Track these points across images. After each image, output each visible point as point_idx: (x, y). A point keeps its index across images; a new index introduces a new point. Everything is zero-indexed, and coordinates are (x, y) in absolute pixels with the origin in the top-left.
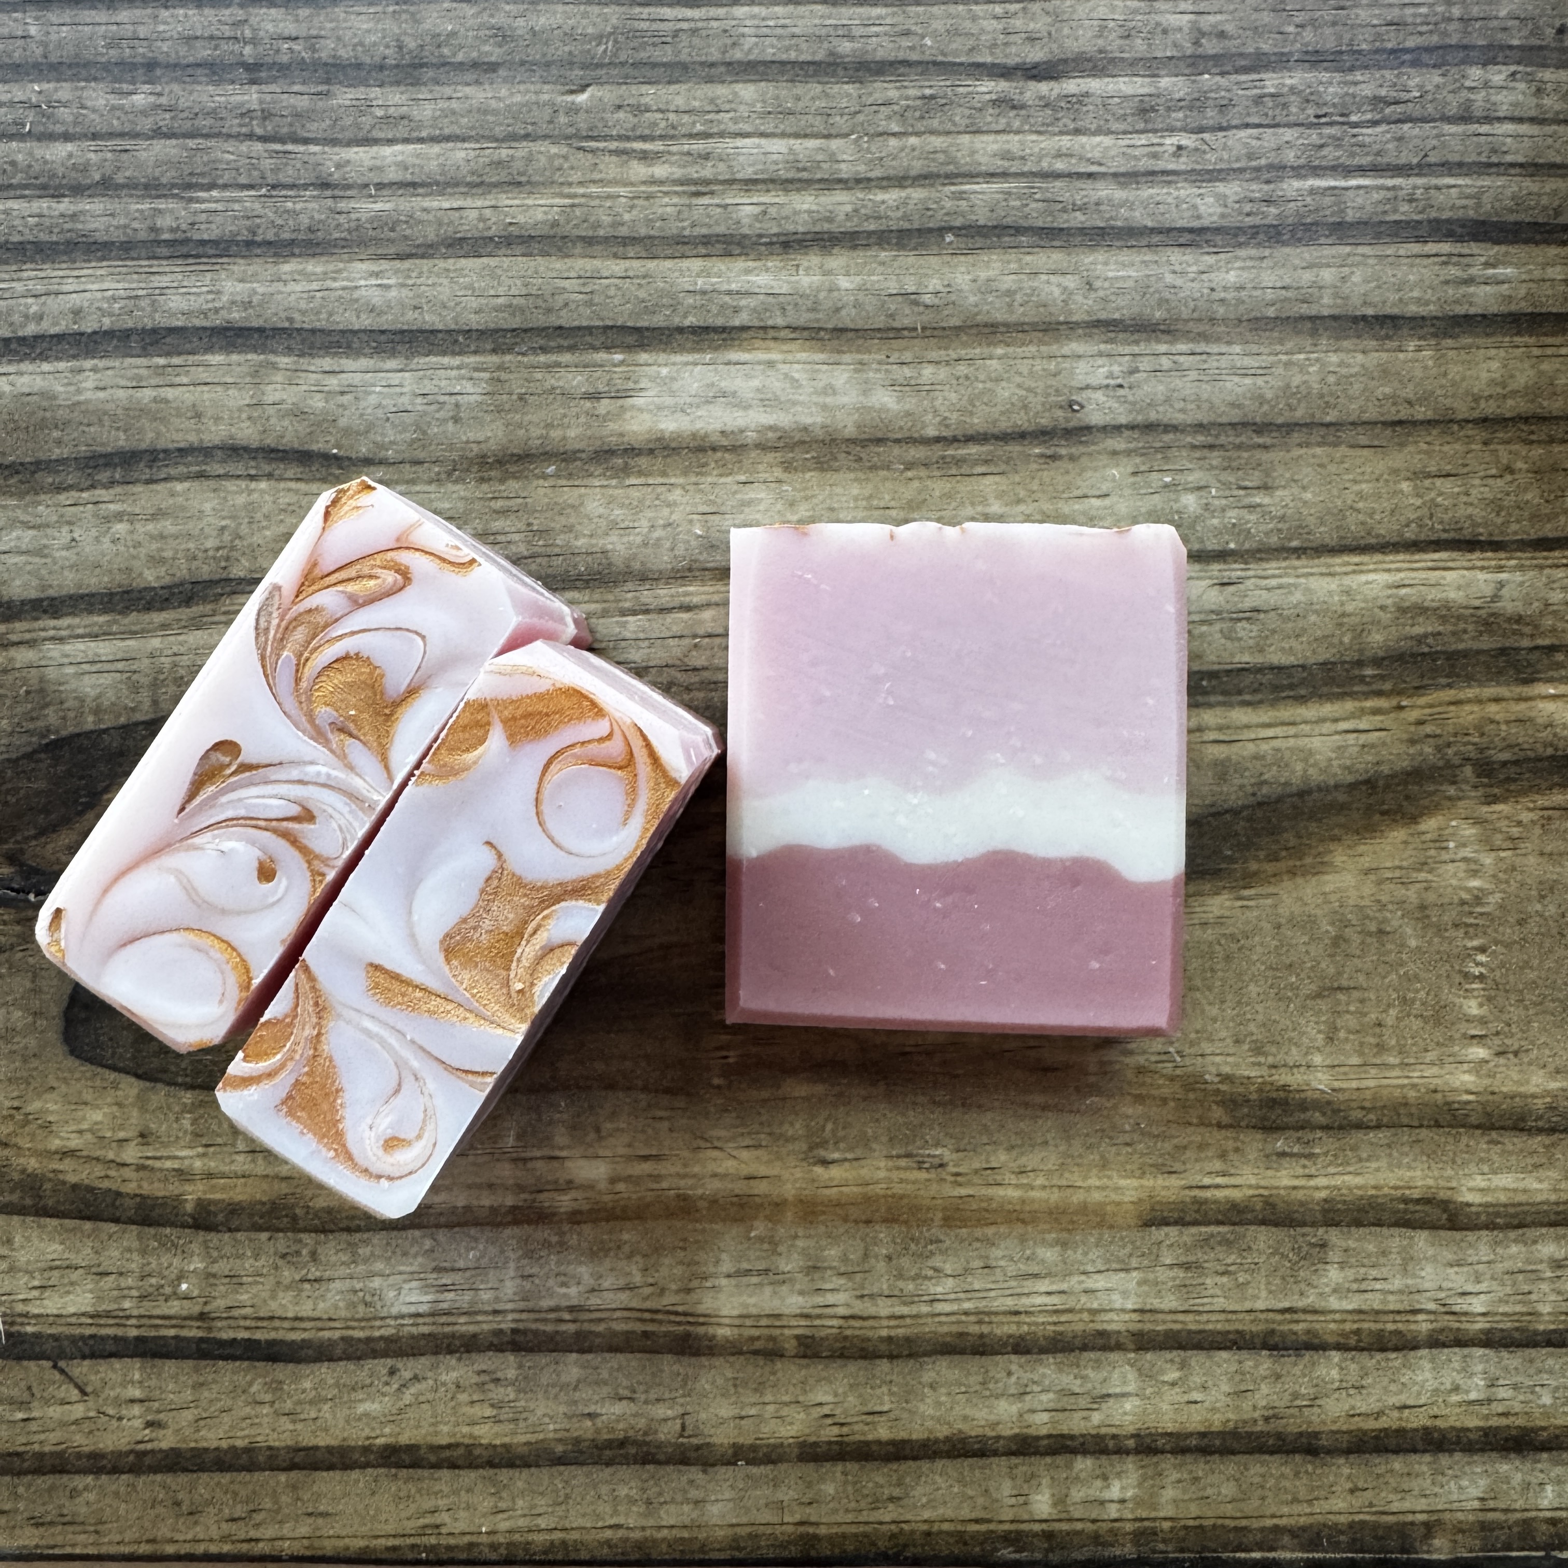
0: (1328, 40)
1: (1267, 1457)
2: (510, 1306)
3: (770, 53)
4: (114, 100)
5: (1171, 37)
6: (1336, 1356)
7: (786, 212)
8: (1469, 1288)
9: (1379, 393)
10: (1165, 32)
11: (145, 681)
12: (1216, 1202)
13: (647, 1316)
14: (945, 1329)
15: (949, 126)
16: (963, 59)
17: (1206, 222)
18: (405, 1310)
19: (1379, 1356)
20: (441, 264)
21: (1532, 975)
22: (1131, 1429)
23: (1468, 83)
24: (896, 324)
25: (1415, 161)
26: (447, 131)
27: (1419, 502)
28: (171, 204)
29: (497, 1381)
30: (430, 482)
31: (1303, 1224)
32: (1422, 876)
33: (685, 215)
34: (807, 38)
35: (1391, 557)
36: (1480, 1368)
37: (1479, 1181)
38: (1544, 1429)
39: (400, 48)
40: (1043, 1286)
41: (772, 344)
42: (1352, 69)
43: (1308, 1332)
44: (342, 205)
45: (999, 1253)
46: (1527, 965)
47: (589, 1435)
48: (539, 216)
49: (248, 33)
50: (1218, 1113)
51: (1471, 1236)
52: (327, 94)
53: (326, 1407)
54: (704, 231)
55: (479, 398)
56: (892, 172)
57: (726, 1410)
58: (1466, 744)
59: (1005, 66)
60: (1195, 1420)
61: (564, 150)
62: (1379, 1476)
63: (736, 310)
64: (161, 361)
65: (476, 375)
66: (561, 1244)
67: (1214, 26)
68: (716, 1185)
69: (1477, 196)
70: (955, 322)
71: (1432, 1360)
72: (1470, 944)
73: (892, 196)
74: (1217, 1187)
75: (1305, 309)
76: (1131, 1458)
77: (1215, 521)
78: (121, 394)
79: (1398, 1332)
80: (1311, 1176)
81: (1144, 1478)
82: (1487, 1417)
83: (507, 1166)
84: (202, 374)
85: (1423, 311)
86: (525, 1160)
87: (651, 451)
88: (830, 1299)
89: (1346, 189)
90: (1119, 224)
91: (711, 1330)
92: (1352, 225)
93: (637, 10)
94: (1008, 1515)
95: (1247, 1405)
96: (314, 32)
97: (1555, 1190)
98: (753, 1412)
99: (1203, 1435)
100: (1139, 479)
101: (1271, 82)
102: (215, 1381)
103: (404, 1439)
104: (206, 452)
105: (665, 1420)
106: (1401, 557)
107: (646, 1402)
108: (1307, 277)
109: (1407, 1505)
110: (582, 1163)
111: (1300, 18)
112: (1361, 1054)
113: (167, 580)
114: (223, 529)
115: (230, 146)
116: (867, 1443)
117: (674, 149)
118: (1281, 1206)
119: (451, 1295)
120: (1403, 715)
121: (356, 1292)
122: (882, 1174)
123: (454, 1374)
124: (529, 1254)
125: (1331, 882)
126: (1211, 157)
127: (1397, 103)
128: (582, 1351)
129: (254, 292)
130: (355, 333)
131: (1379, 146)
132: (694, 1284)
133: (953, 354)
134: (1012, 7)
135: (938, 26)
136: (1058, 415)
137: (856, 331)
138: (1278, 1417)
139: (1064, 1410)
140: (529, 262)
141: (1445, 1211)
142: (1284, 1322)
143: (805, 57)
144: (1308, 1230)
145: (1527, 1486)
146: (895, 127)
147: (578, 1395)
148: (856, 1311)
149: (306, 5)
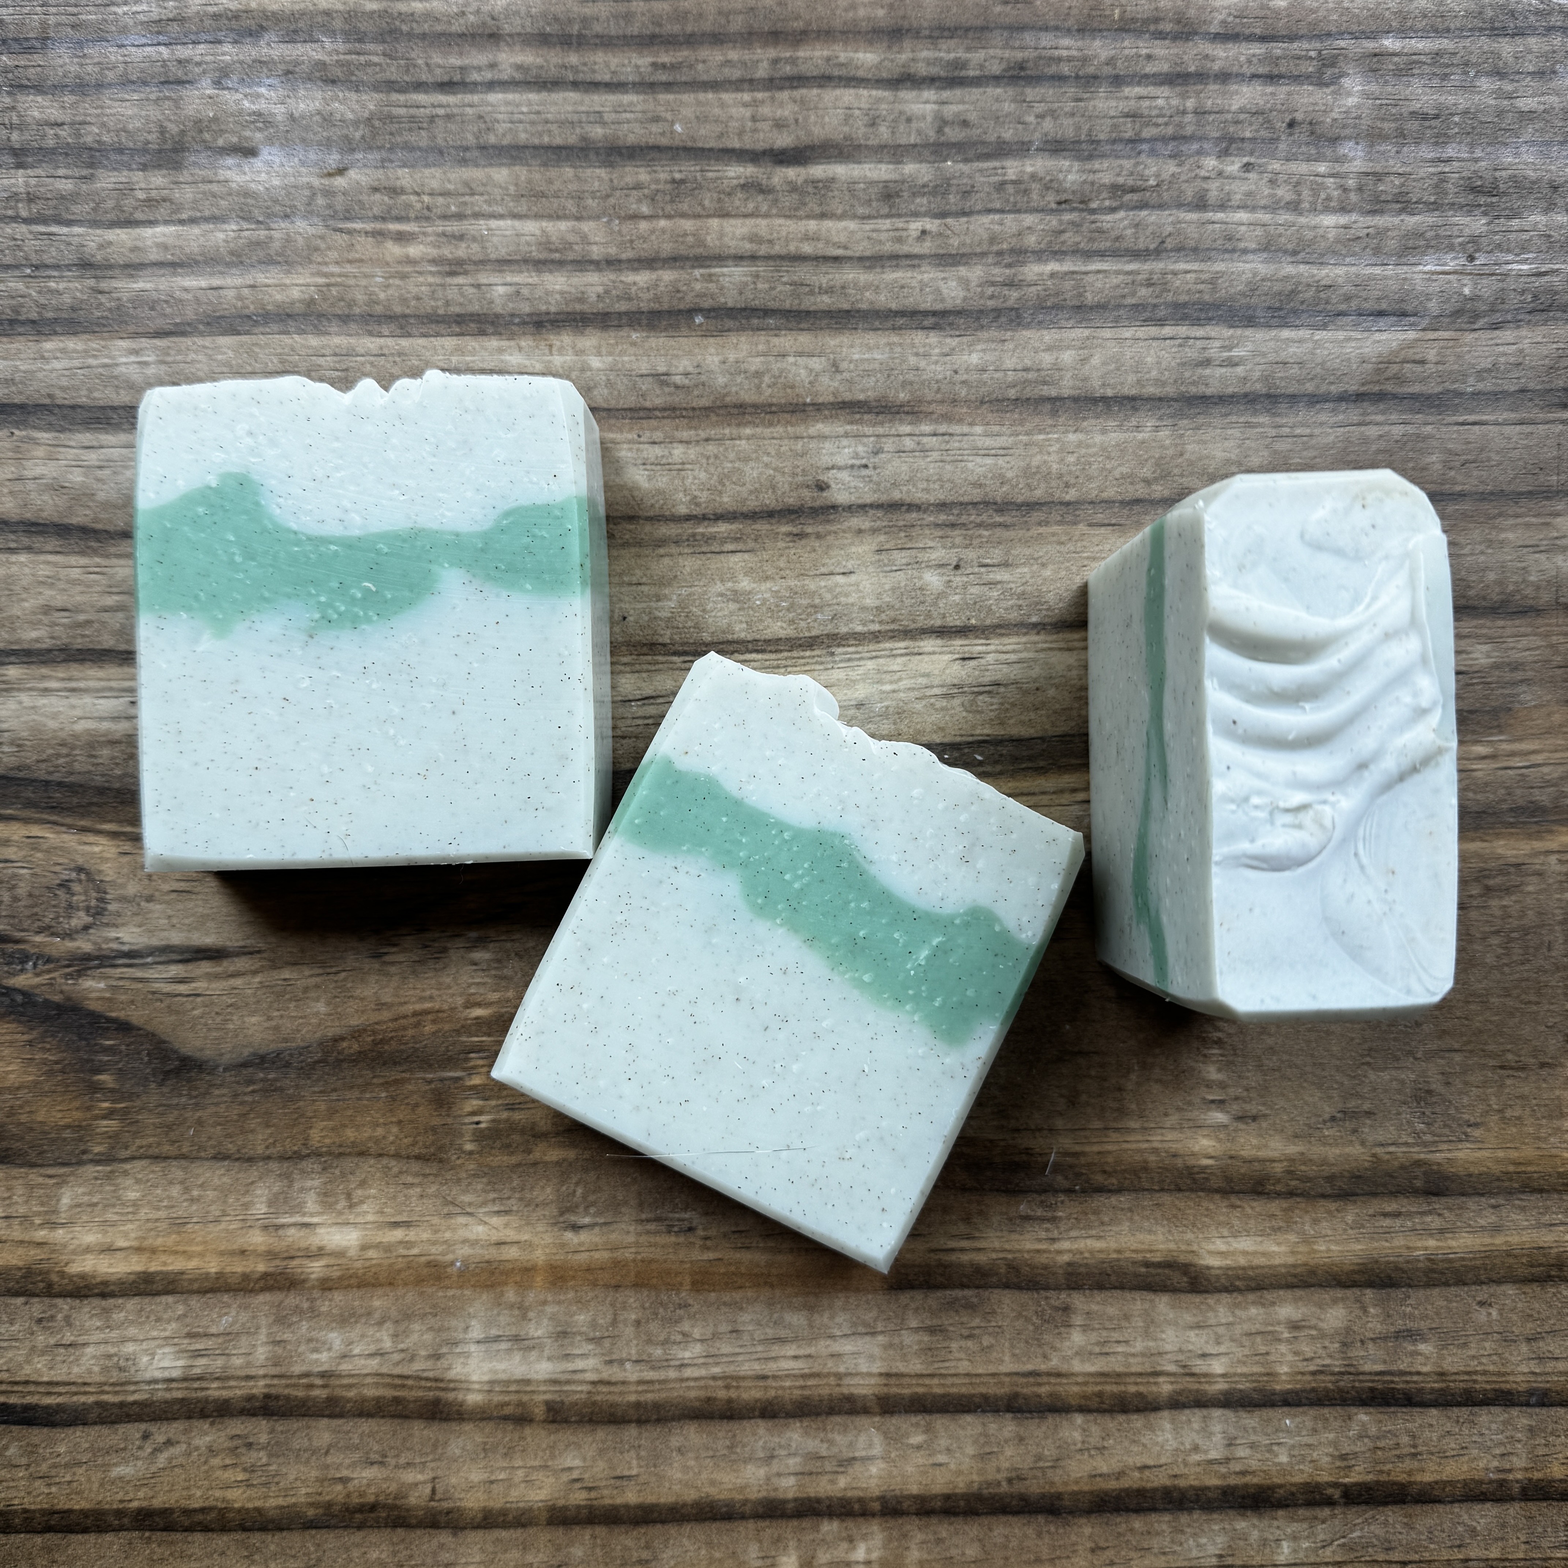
0: (1067, 128)
1: (1011, 1518)
2: (261, 1372)
3: (523, 138)
5: (914, 125)
6: (1079, 1419)
7: (539, 293)
8: (1209, 1350)
9: (1117, 473)
10: (909, 120)
12: (961, 1265)
13: (398, 1382)
14: (693, 1394)
15: (698, 210)
16: (712, 144)
17: (948, 305)
18: (158, 1375)
19: (1121, 1418)
20: (199, 341)
21: (1270, 1041)
22: (877, 1493)
23: (1203, 173)
24: (648, 404)
25: (1152, 247)
26: (207, 213)
29: (249, 1445)
31: (1047, 1288)
33: (440, 294)
34: (562, 123)
36: (1219, 1428)
37: (1220, 1245)
38: (1281, 1486)
39: (163, 133)
40: (791, 1350)
42: (1090, 158)
43: (1052, 1394)
44: (104, 285)
45: (745, 1317)
47: (340, 1498)
48: (295, 293)
49: (15, 120)
51: (1211, 1300)
52: (91, 177)
53: (80, 1471)
54: (458, 310)
56: (643, 254)
57: (476, 1476)
59: (753, 152)
60: (939, 1482)
61: (321, 230)
62: (1119, 1535)
66: (312, 1309)
67: (958, 114)
68: (466, 1250)
69: (1213, 282)
70: (704, 402)
71: (1173, 1421)
73: (642, 278)
74: (962, 1250)
75: (1046, 391)
76: (876, 1521)
77: (957, 598)
79: (1140, 1395)
80: (1053, 1240)
81: (890, 1540)
82: (1224, 1477)
83: (257, 1232)
85: (1157, 392)
86: (278, 1226)
88: (580, 1364)
89: (1086, 273)
90: (864, 306)
91: (460, 1397)
92: (1091, 308)
93: (395, 96)
95: (991, 1466)
96: (79, 119)
97: (1292, 1252)
98: (502, 1476)
99: (947, 1497)
100: (884, 556)
101: (1012, 168)
103: (157, 1503)
105: (416, 1484)
107: (397, 1466)
108: (1047, 359)
109: (1146, 1562)
110: (333, 1229)
111: (1040, 108)
112: (1102, 1120)
116: (615, 1508)
117: (430, 230)
118: (1025, 1270)
119: (203, 1361)
121: (109, 1356)
122: (631, 1239)
123: (208, 1439)
124: (281, 1320)
126: (955, 242)
127: (1133, 191)
128: (331, 1416)
129: (17, 369)
130: (113, 408)
131: (1116, 233)
132: (444, 1350)
133: (703, 434)
134: (760, 95)
135: (688, 112)
136: (806, 494)
137: (609, 410)
138: (1020, 1478)
139: (811, 1474)
140: (286, 340)
141: (1185, 1274)
142: (1027, 1385)
143: (558, 141)
144: (1051, 1294)
145: (1264, 1542)
146: (645, 209)
147: (329, 1460)
148: (605, 1376)
149: (72, 92)
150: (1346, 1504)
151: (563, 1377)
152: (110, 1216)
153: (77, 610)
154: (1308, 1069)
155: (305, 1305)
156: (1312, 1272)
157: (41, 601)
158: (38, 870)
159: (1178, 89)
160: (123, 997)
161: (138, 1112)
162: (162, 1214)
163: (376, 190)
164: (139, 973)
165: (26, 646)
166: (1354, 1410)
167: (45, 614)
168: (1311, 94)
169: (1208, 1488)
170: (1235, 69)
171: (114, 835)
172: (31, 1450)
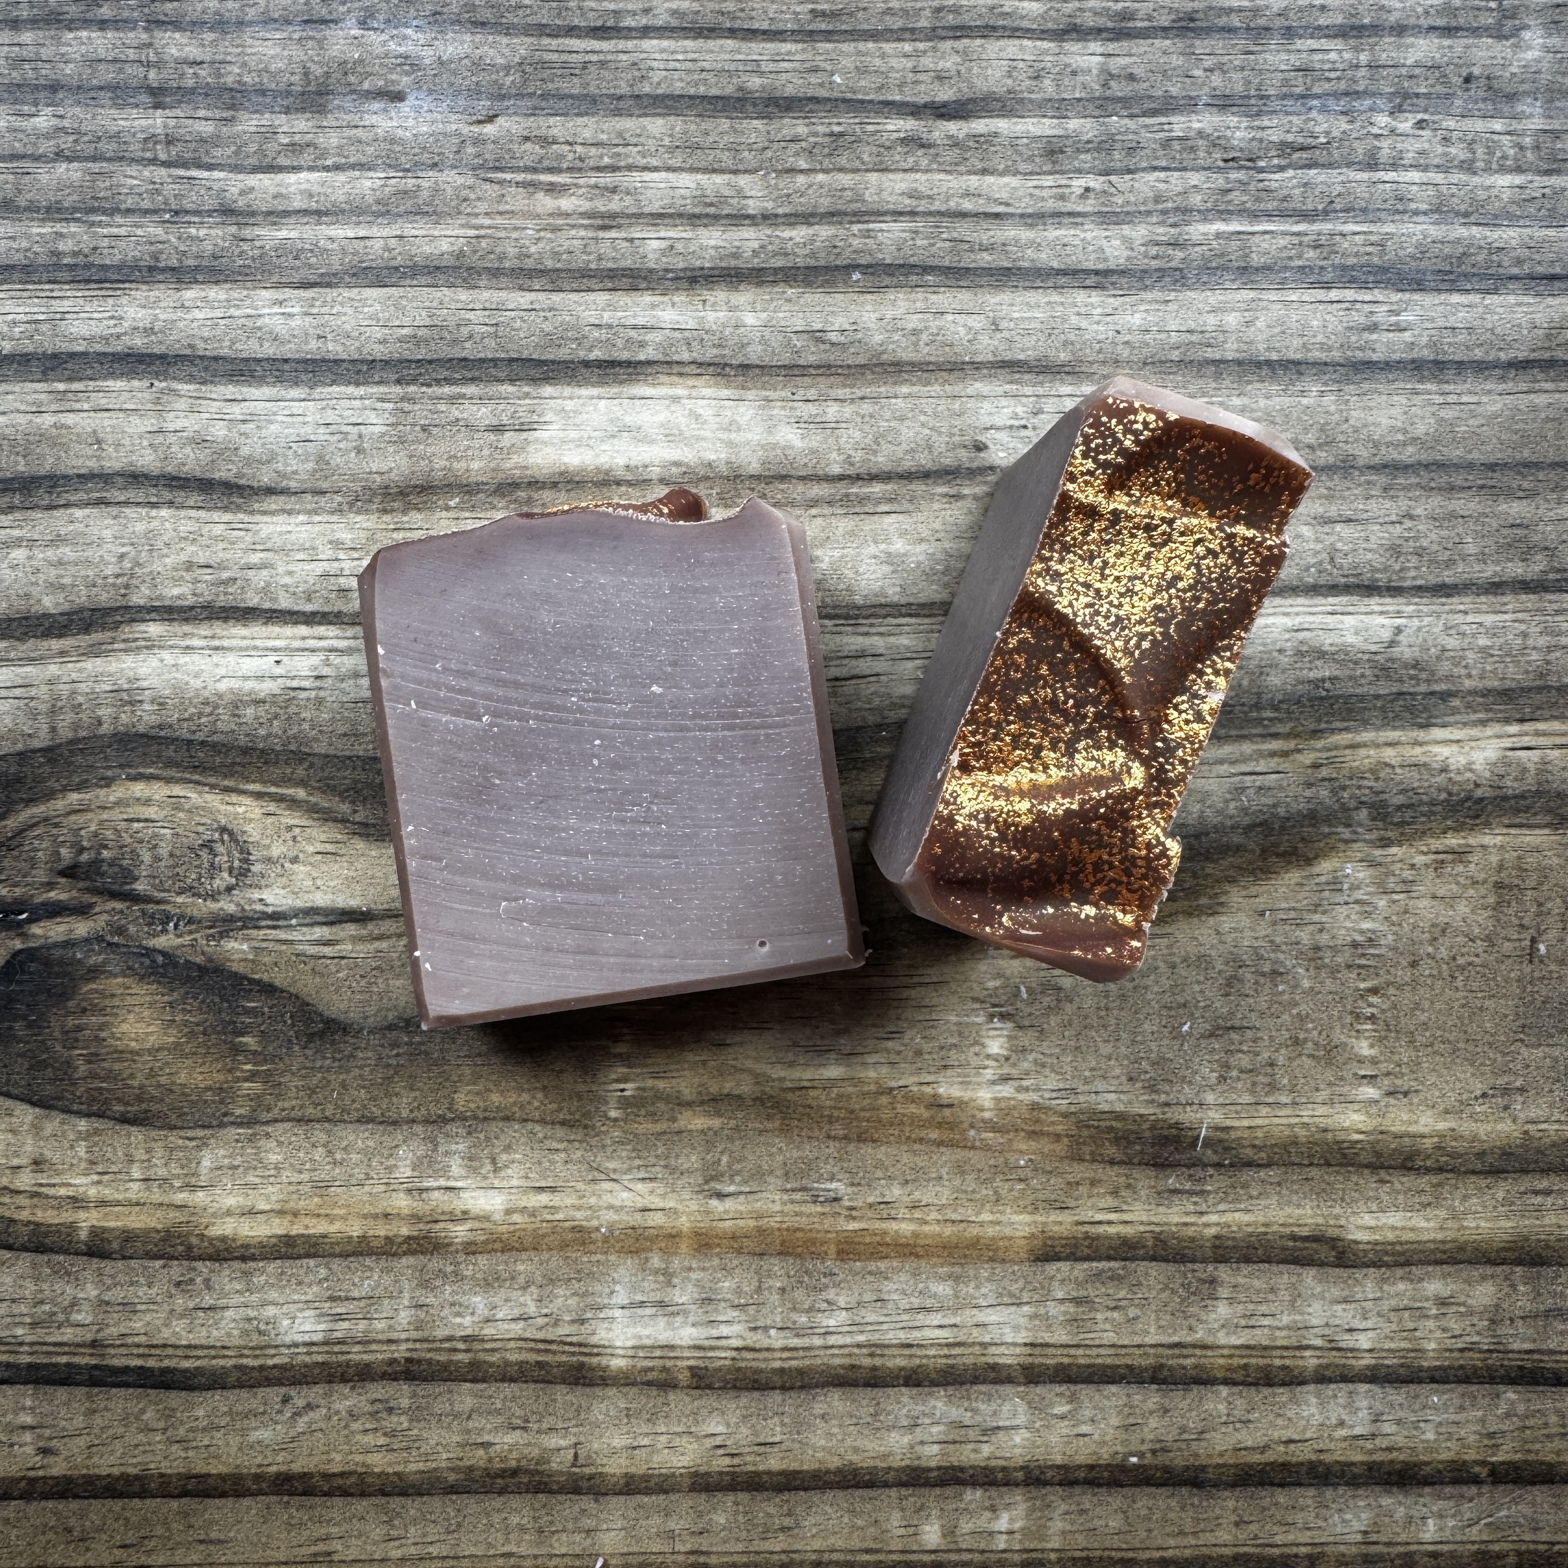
0: (1236, 83)
1: (1155, 1490)
2: (404, 1336)
3: (678, 87)
4: (18, 123)
5: (1080, 78)
6: (1224, 1391)
7: (692, 247)
8: (1357, 1324)
10: (1074, 73)
11: (43, 708)
12: (1108, 1237)
13: (541, 1346)
14: (837, 1361)
15: (857, 164)
16: (872, 97)
17: (1112, 265)
18: (299, 1338)
19: (1266, 1391)
20: (346, 293)
21: (1423, 1017)
22: (1021, 1462)
23: (1375, 130)
24: (802, 362)
25: (1321, 207)
26: (352, 160)
27: (1319, 547)
28: (73, 228)
29: (390, 1410)
30: (332, 513)
31: (1193, 1261)
32: (1317, 917)
33: (592, 248)
34: (717, 72)
35: (1290, 601)
36: (1365, 1403)
37: (1368, 1220)
38: (1427, 1464)
39: (306, 74)
40: (936, 1319)
41: (675, 379)
42: (1259, 114)
43: (1196, 1367)
44: (247, 232)
45: (891, 1286)
46: (1417, 1006)
47: (482, 1464)
48: (445, 246)
49: (153, 57)
50: (1111, 1151)
51: (1359, 1274)
52: (232, 120)
53: (219, 1435)
54: (610, 265)
55: (384, 429)
56: (799, 209)
57: (619, 1441)
58: (1359, 787)
59: (914, 105)
60: (1083, 1453)
61: (471, 181)
62: (1264, 1509)
63: (642, 345)
64: (61, 386)
65: (379, 405)
66: (455, 1273)
67: (1125, 67)
68: (611, 1216)
69: (1382, 244)
70: (861, 360)
71: (1318, 1396)
72: (1362, 986)
73: (800, 233)
74: (1110, 1223)
75: (1210, 354)
76: (1019, 1490)
78: (22, 419)
79: (1284, 1368)
80: (1202, 1213)
81: (1031, 1510)
82: (1370, 1452)
83: (401, 1195)
84: (102, 401)
85: (1323, 356)
86: (422, 1190)
87: (555, 485)
88: (724, 1330)
89: (1253, 233)
90: (1026, 264)
91: (604, 1361)
92: (1258, 269)
93: (546, 41)
94: (896, 1545)
95: (1135, 1437)
96: (218, 57)
97: (1442, 1229)
98: (646, 1441)
99: (1091, 1467)
101: (1179, 124)
102: (106, 1409)
103: (296, 1468)
104: (104, 478)
105: (559, 1450)
106: (1301, 600)
107: (539, 1432)
108: (1211, 321)
109: (1291, 1538)
110: (478, 1193)
111: (1209, 62)
112: (1252, 1092)
113: (66, 607)
114: (122, 556)
115: (132, 170)
116: (757, 1474)
117: (581, 181)
118: (1173, 1243)
119: (345, 1325)
120: (1299, 757)
121: (249, 1320)
122: (777, 1207)
123: (348, 1403)
124: (424, 1284)
125: (1226, 922)
126: (1119, 200)
127: (1302, 149)
128: (474, 1381)
129: (156, 318)
130: (258, 361)
131: (1285, 192)
132: (589, 1315)
133: (859, 393)
134: (921, 46)
135: (848, 63)
136: (963, 454)
137: (762, 367)
138: (1165, 1450)
139: (954, 1442)
140: (437, 294)
141: (1333, 1248)
142: (1173, 1357)
143: (714, 92)
144: (1196, 1266)
145: (1410, 1520)
146: (803, 164)
147: (471, 1424)
148: (749, 1343)
149: (211, 29)
150: (1494, 1483)
151: (707, 1343)
152: (251, 1179)
153: (221, 566)
154: (1461, 1045)
155: (449, 1269)
156: (1461, 1249)
157: (183, 557)
158: (180, 831)
159: (1352, 42)
160: (266, 959)
161: (281, 1074)
162: (305, 1177)
163: (527, 139)
164: (282, 935)
165: (167, 603)
166: (1501, 1388)
167: (187, 570)
168: (1489, 48)
169: (1353, 1464)
170: (1412, 21)
171: (258, 795)
172: (168, 1414)
